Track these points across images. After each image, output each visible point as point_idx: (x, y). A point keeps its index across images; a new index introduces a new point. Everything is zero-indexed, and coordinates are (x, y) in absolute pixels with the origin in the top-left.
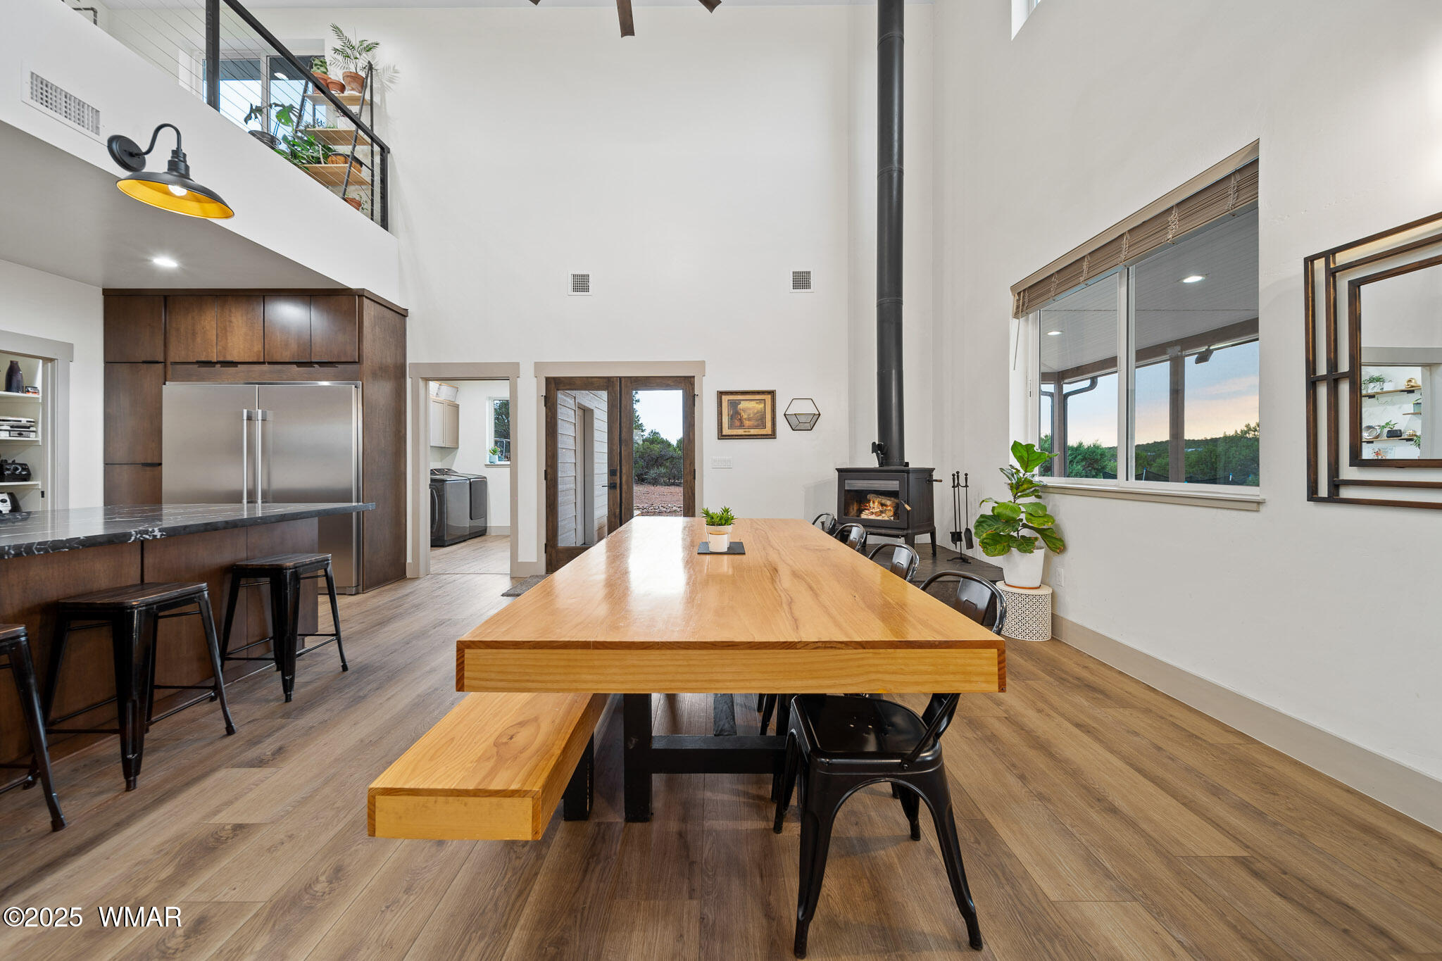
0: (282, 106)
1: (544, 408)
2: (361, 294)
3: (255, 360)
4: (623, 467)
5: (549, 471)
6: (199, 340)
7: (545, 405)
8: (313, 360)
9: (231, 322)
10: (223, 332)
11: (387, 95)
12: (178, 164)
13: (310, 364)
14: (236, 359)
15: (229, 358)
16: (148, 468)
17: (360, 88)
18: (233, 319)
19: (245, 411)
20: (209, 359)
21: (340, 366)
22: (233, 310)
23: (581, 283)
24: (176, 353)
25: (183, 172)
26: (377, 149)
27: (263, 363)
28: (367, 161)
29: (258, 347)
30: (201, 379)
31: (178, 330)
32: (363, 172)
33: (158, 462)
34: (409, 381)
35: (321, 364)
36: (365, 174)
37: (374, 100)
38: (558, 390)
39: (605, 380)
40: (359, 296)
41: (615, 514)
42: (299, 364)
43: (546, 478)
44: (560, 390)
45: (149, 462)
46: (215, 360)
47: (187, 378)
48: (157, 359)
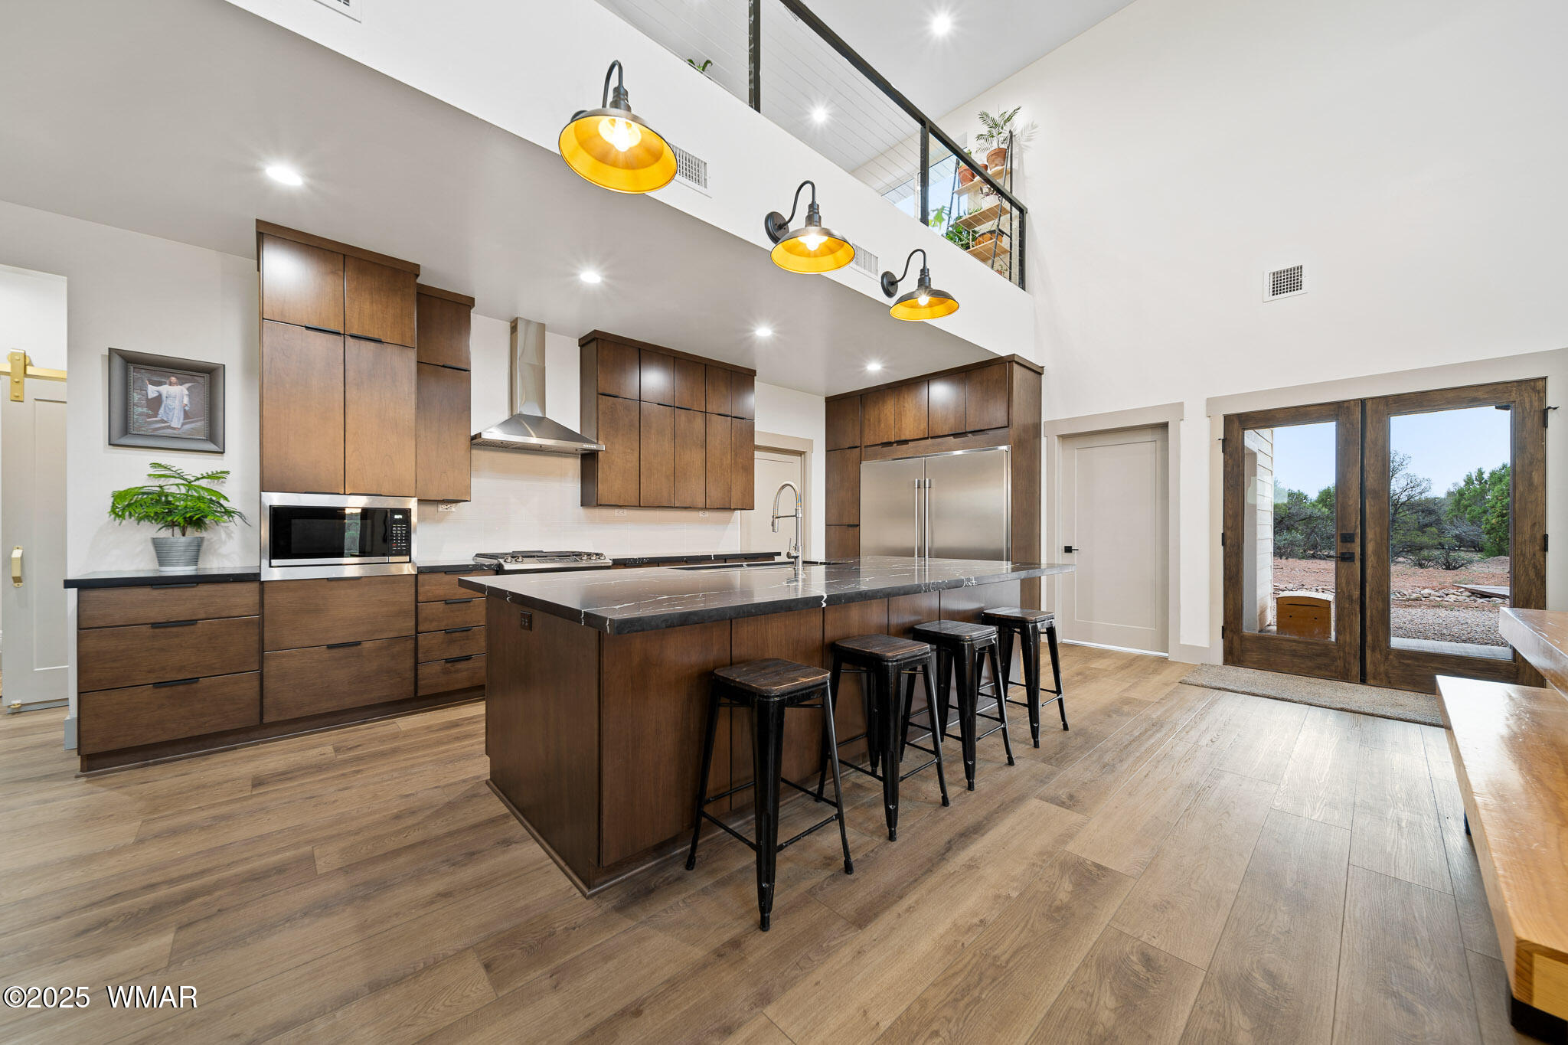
0: (937, 210)
1: (1222, 455)
2: (1011, 360)
3: (922, 437)
4: (1368, 530)
5: (1229, 533)
6: (882, 425)
7: (1224, 451)
8: (968, 430)
9: (904, 407)
10: (899, 416)
11: (1025, 156)
12: (924, 281)
13: (963, 434)
14: (908, 438)
15: (903, 438)
16: (850, 528)
17: (1002, 162)
18: (906, 405)
19: (916, 480)
20: (890, 440)
21: (991, 432)
22: (906, 396)
23: (1287, 281)
24: (870, 438)
25: (927, 284)
26: (1016, 212)
27: (927, 438)
28: (1007, 230)
29: (924, 425)
30: (884, 457)
31: (869, 420)
32: (1003, 241)
33: (856, 523)
34: (1044, 440)
35: (973, 432)
36: (1005, 242)
37: (1013, 167)
38: (1244, 429)
39: (1332, 407)
40: (1009, 362)
41: (1350, 597)
42: (956, 435)
43: (1224, 544)
44: (1248, 429)
45: (852, 523)
46: (893, 441)
47: (874, 457)
48: (856, 445)
